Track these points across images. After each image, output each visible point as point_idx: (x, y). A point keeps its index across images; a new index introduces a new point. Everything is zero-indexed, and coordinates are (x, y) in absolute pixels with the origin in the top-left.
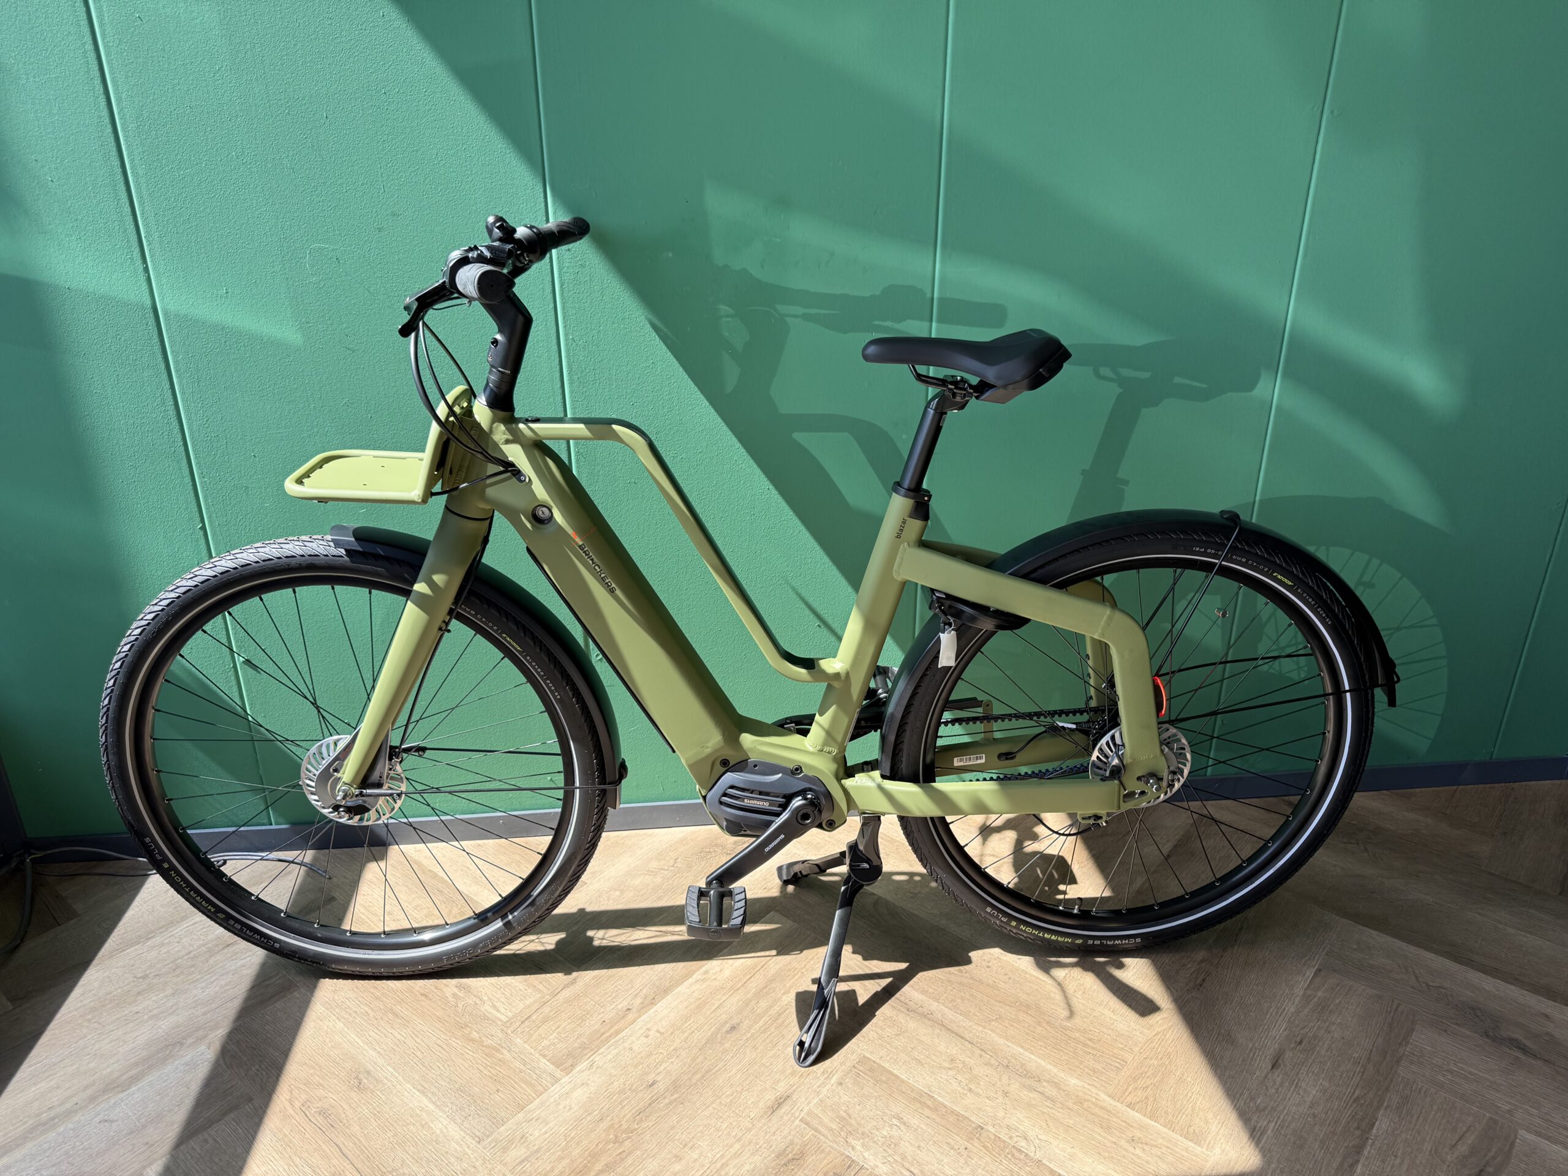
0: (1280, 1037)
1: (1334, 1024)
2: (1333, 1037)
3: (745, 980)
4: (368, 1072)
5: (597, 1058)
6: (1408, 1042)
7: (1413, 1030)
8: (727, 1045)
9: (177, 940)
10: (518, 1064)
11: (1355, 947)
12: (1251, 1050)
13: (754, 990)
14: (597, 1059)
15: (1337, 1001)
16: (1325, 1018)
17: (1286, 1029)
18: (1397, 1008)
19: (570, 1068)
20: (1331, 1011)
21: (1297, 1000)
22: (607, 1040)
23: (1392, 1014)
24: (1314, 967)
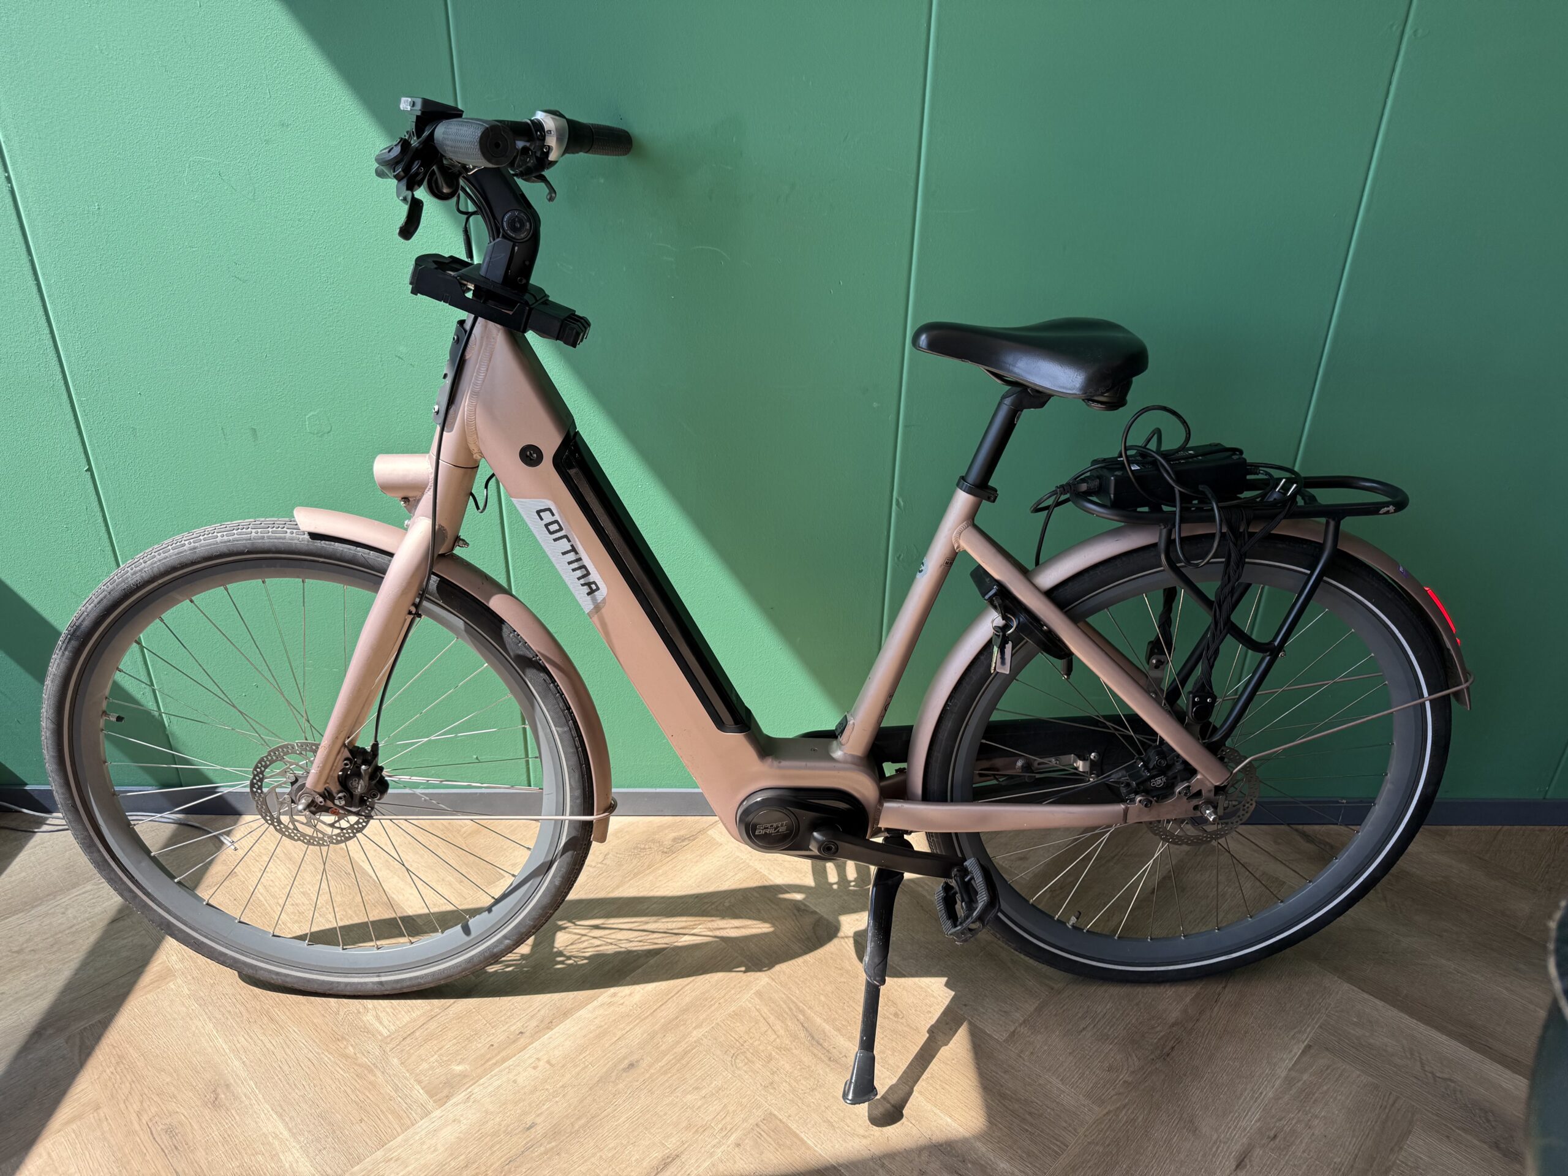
0: (1251, 1129)
1: (1316, 1117)
2: (1313, 1134)
3: (655, 1007)
4: (228, 1086)
5: (476, 1089)
6: (1401, 1148)
7: (1410, 1132)
8: (621, 1086)
9: (63, 910)
10: (389, 1089)
11: (1355, 1020)
12: (1215, 1143)
13: (663, 1020)
14: (476, 1091)
15: (1325, 1088)
16: (1308, 1108)
17: (1259, 1120)
18: (1394, 1102)
19: (445, 1100)
20: (1316, 1100)
21: (1278, 1082)
22: (491, 1069)
23: (1387, 1111)
24: (1303, 1042)
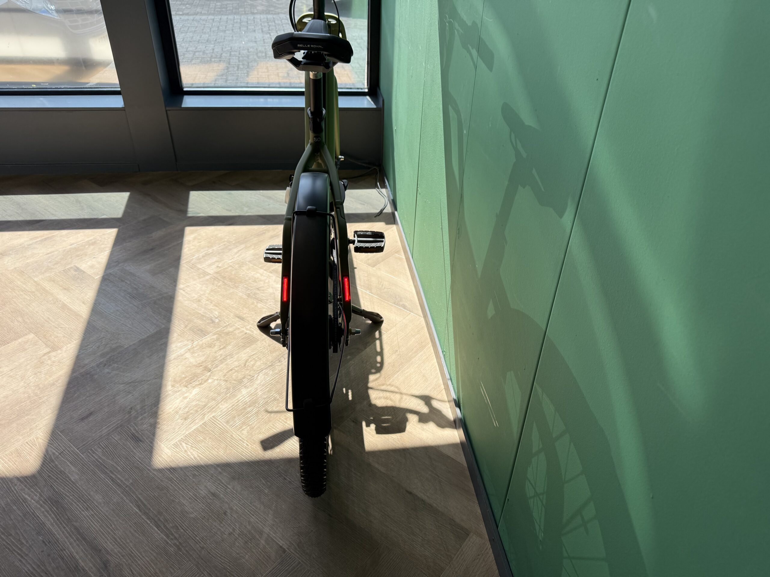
24: (288, 549)
